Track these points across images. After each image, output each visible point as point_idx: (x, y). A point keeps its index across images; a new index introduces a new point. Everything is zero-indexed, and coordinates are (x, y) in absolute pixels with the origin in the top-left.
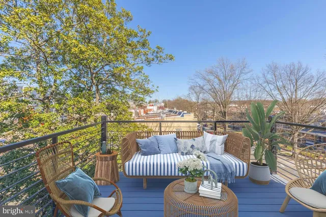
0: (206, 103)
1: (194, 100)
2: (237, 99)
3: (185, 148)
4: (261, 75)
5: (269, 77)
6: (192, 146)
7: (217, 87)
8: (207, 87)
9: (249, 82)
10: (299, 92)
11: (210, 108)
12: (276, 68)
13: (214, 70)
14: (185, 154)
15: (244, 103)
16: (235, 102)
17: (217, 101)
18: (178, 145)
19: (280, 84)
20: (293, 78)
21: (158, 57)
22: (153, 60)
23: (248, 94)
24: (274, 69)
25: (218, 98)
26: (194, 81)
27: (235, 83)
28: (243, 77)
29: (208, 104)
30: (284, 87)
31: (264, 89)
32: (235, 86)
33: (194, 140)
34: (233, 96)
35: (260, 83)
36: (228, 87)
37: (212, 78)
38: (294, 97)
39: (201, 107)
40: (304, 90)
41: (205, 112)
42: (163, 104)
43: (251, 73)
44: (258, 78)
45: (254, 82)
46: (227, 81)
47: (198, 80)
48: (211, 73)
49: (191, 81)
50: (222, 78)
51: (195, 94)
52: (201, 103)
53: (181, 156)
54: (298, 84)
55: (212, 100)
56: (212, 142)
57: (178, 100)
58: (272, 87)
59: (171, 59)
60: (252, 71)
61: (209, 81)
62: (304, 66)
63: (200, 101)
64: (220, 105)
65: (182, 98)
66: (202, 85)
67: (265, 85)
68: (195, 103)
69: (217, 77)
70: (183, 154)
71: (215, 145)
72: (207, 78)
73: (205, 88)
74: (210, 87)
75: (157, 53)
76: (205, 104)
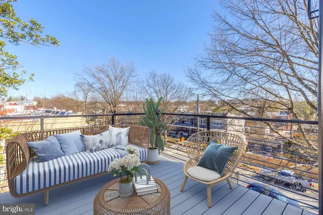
0: (96, 102)
1: (81, 98)
2: (125, 100)
3: (94, 144)
4: (144, 80)
5: (151, 81)
6: (101, 142)
7: (107, 86)
8: (97, 85)
9: (135, 84)
10: (168, 96)
11: (99, 108)
12: (155, 75)
13: (105, 68)
14: (94, 151)
15: (131, 103)
16: (124, 103)
17: (108, 101)
18: (85, 142)
19: (157, 88)
20: (165, 85)
21: (33, 36)
22: (23, 37)
23: (135, 95)
24: (153, 76)
25: (109, 97)
26: (81, 77)
27: (124, 84)
28: (131, 79)
29: (97, 104)
30: (160, 91)
31: (147, 92)
32: (124, 87)
33: (102, 135)
34: (122, 96)
35: (144, 86)
36: (118, 87)
37: (102, 76)
38: (165, 99)
39: (89, 106)
40: (171, 94)
41: (94, 112)
42: (35, 103)
43: (138, 77)
44: (143, 81)
45: (139, 85)
46: (118, 81)
47: (86, 76)
48: (102, 71)
49: (77, 76)
50: (113, 78)
51: (83, 92)
52: (90, 102)
53: (91, 154)
54: (168, 89)
55: (101, 99)
56: (118, 135)
57: (59, 98)
58: (152, 90)
59: (54, 43)
60: (138, 75)
61: (99, 79)
62: (171, 77)
63: (88, 101)
64: (110, 105)
65: (66, 95)
66: (91, 83)
67: (147, 88)
68: (82, 102)
69: (108, 76)
70: (91, 151)
71: (121, 137)
72: (97, 75)
73: (95, 86)
74: (100, 86)
75: (32, 29)
76: (94, 104)
